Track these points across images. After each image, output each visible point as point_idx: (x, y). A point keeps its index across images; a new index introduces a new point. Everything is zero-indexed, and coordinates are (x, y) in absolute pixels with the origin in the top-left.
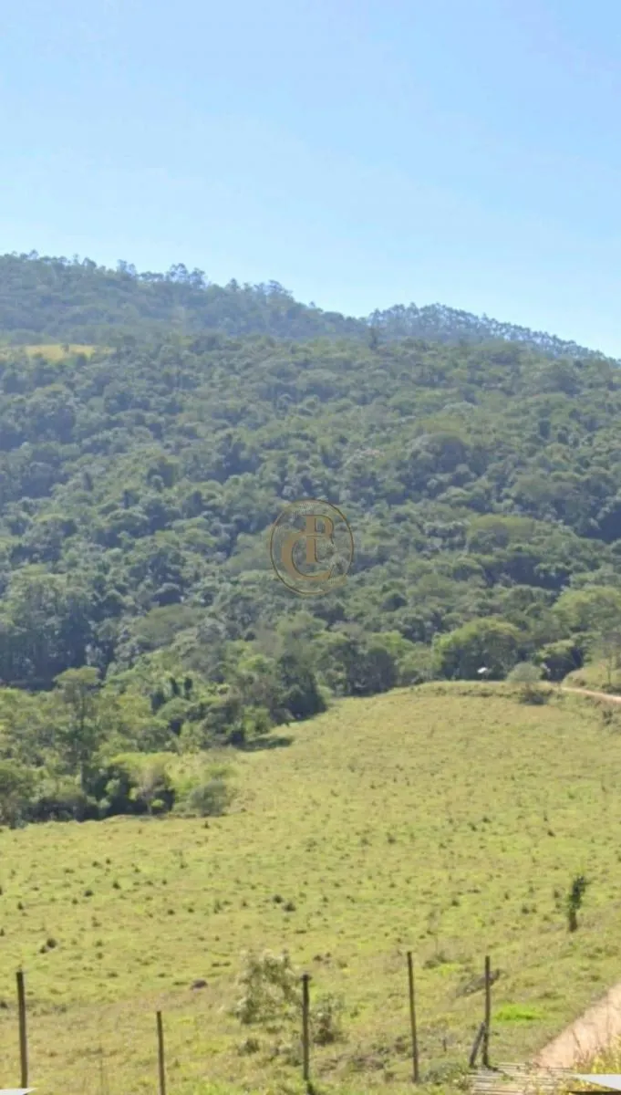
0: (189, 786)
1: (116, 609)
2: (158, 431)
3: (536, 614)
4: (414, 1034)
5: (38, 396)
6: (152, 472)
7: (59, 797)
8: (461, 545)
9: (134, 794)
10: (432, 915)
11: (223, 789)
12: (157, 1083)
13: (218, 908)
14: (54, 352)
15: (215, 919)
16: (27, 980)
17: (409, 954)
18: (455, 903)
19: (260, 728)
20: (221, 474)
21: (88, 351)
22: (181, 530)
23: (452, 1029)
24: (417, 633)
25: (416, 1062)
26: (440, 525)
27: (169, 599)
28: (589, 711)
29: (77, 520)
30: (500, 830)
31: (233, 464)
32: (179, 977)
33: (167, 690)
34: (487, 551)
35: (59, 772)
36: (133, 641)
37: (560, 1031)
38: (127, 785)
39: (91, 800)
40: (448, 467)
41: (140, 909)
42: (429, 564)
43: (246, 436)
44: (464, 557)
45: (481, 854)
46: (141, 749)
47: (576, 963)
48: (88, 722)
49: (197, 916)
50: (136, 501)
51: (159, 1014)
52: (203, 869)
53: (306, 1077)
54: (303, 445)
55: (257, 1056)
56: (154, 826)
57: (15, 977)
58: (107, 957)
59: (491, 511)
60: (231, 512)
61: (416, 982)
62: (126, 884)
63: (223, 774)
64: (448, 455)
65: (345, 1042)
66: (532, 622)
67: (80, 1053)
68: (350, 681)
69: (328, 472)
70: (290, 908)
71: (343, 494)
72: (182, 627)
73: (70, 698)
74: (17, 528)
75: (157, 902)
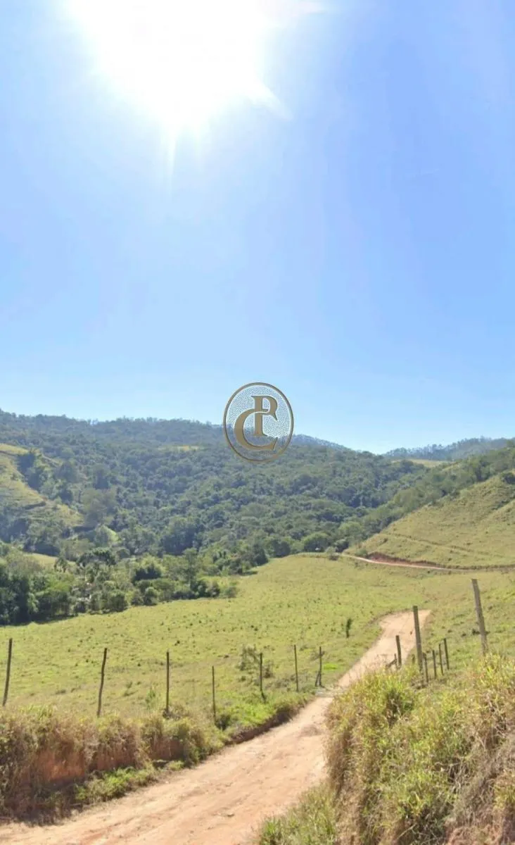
0: (225, 587)
1: (202, 529)
2: (217, 473)
3: (333, 530)
4: (297, 674)
5: (181, 462)
6: (215, 486)
7: (183, 591)
8: (310, 508)
9: (207, 590)
10: (302, 632)
11: (235, 589)
12: (212, 692)
13: (233, 630)
14: (186, 448)
15: (232, 633)
16: (170, 655)
17: (295, 646)
18: (310, 628)
20: (236, 486)
21: (196, 448)
22: (223, 504)
23: (310, 672)
24: (297, 537)
25: (297, 685)
26: (303, 502)
27: (219, 526)
28: (351, 562)
29: (191, 500)
30: (324, 603)
31: (240, 483)
32: (220, 654)
33: (218, 555)
34: (318, 510)
35: (183, 583)
36: (208, 540)
37: (345, 673)
38: (205, 587)
39: (193, 592)
40: (305, 484)
41: (208, 630)
42: (300, 515)
43: (244, 474)
44: (311, 512)
45: (318, 611)
46: (209, 575)
47: (349, 649)
48: (193, 566)
49: (226, 632)
50: (210, 494)
51: (213, 667)
52: (228, 616)
53: (261, 690)
54: (261, 477)
55: (245, 682)
56: (213, 601)
57: (166, 654)
58: (197, 647)
59: (319, 498)
60: (239, 498)
61: (298, 656)
62: (203, 621)
63: (235, 584)
64: (306, 480)
65: (274, 677)
66: (332, 534)
67: (187, 681)
68: (275, 552)
69: (269, 486)
70: (256, 630)
71: (274, 492)
72: (223, 535)
73: (187, 558)
74: (173, 503)
75: (213, 627)
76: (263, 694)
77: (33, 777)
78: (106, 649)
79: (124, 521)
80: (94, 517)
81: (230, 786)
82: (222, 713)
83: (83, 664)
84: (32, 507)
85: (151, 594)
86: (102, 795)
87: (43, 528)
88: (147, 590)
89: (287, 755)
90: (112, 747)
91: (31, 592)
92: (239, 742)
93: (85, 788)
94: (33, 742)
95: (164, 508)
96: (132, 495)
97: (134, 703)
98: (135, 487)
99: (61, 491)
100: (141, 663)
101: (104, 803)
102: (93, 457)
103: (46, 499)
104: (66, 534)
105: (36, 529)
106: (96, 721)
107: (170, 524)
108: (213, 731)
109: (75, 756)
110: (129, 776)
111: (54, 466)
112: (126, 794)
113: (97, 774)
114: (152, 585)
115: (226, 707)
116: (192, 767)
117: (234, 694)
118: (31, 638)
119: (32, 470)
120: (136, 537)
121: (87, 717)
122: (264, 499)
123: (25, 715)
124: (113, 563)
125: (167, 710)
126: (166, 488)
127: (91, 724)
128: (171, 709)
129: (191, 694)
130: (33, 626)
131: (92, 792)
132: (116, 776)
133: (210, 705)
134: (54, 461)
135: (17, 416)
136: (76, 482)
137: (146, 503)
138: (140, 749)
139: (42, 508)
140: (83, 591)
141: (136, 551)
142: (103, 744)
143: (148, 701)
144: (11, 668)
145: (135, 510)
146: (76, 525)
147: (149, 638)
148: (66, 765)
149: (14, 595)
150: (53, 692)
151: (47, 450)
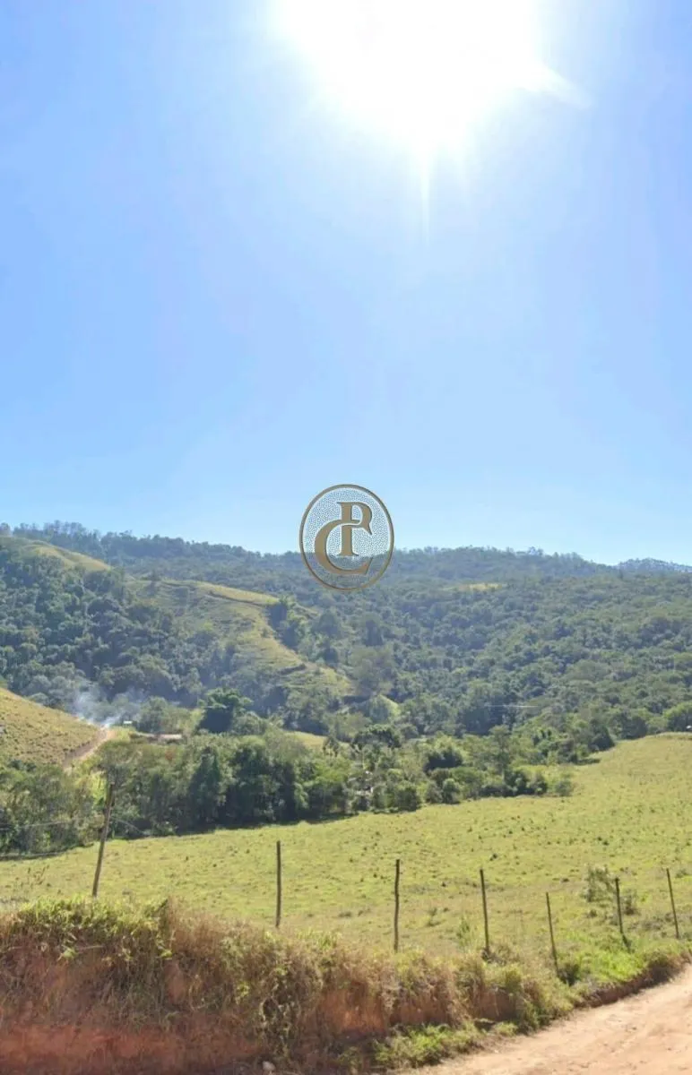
0: (553, 781)
1: (514, 699)
2: (528, 619)
4: (674, 912)
5: (476, 606)
6: (526, 637)
7: (495, 786)
8: (672, 667)
9: (528, 785)
10: (677, 851)
11: (569, 783)
12: (548, 930)
13: (571, 842)
14: (482, 587)
15: (570, 847)
16: (485, 873)
17: (668, 870)
18: (688, 844)
19: (584, 754)
20: (558, 637)
21: (495, 585)
22: (541, 662)
24: (655, 709)
25: (677, 929)
26: (661, 658)
27: (538, 693)
29: (495, 659)
31: (562, 633)
32: (557, 876)
33: (540, 735)
34: (686, 670)
35: (494, 774)
36: (524, 713)
38: (525, 780)
39: (509, 787)
40: (662, 631)
41: (535, 841)
42: (657, 676)
43: (568, 620)
44: (674, 673)
46: (530, 763)
48: (506, 750)
49: (562, 846)
50: (521, 649)
51: (547, 894)
52: (563, 822)
53: (621, 932)
54: (593, 623)
55: (597, 919)
56: (538, 800)
57: (479, 872)
58: (521, 864)
59: (685, 650)
60: (563, 654)
61: (673, 885)
62: (527, 828)
63: (568, 776)
64: (661, 625)
65: (640, 915)
67: (511, 912)
68: (624, 732)
69: (605, 635)
70: (606, 843)
71: (614, 645)
72: (545, 706)
73: (497, 739)
74: (470, 663)
75: (542, 838)
76: (625, 939)
77: (320, 1024)
78: (398, 861)
79: (407, 689)
80: (367, 684)
81: (587, 1067)
82: (566, 960)
83: (370, 879)
84: (289, 671)
85: (451, 789)
86: (410, 1059)
87: (305, 698)
88: (445, 783)
89: (670, 1031)
90: (417, 994)
91: (298, 781)
92: (595, 1005)
93: (388, 1046)
94: (317, 978)
95: (458, 670)
96: (414, 654)
97: (441, 937)
98: (417, 641)
99: (323, 649)
100: (446, 883)
101: (413, 1070)
102: (359, 603)
103: (304, 660)
104: (335, 706)
105: (297, 699)
106: (394, 958)
107: (469, 691)
108: (555, 986)
109: (370, 1002)
110: (443, 1036)
111: (312, 618)
112: (442, 1061)
113: (401, 1029)
114: (451, 776)
115: (571, 953)
116: (530, 1034)
117: (581, 935)
118: (303, 842)
119: (286, 624)
120: (424, 710)
121: (382, 951)
122: (600, 655)
123: (304, 941)
124: (398, 745)
125: (487, 950)
126: (458, 642)
127: (388, 961)
128: (493, 949)
129: (519, 930)
130: (303, 826)
131: (397, 1054)
132: (426, 1035)
133: (548, 948)
134: (311, 611)
135: (262, 555)
136: (340, 637)
137: (434, 663)
138: (455, 1001)
139: (301, 672)
140: (362, 783)
141: (426, 729)
142: (405, 989)
143: (460, 935)
144: (283, 878)
145: (420, 673)
146: (346, 694)
147: (454, 849)
148: (360, 1013)
149: (278, 784)
150: (336, 914)
151: (301, 597)
